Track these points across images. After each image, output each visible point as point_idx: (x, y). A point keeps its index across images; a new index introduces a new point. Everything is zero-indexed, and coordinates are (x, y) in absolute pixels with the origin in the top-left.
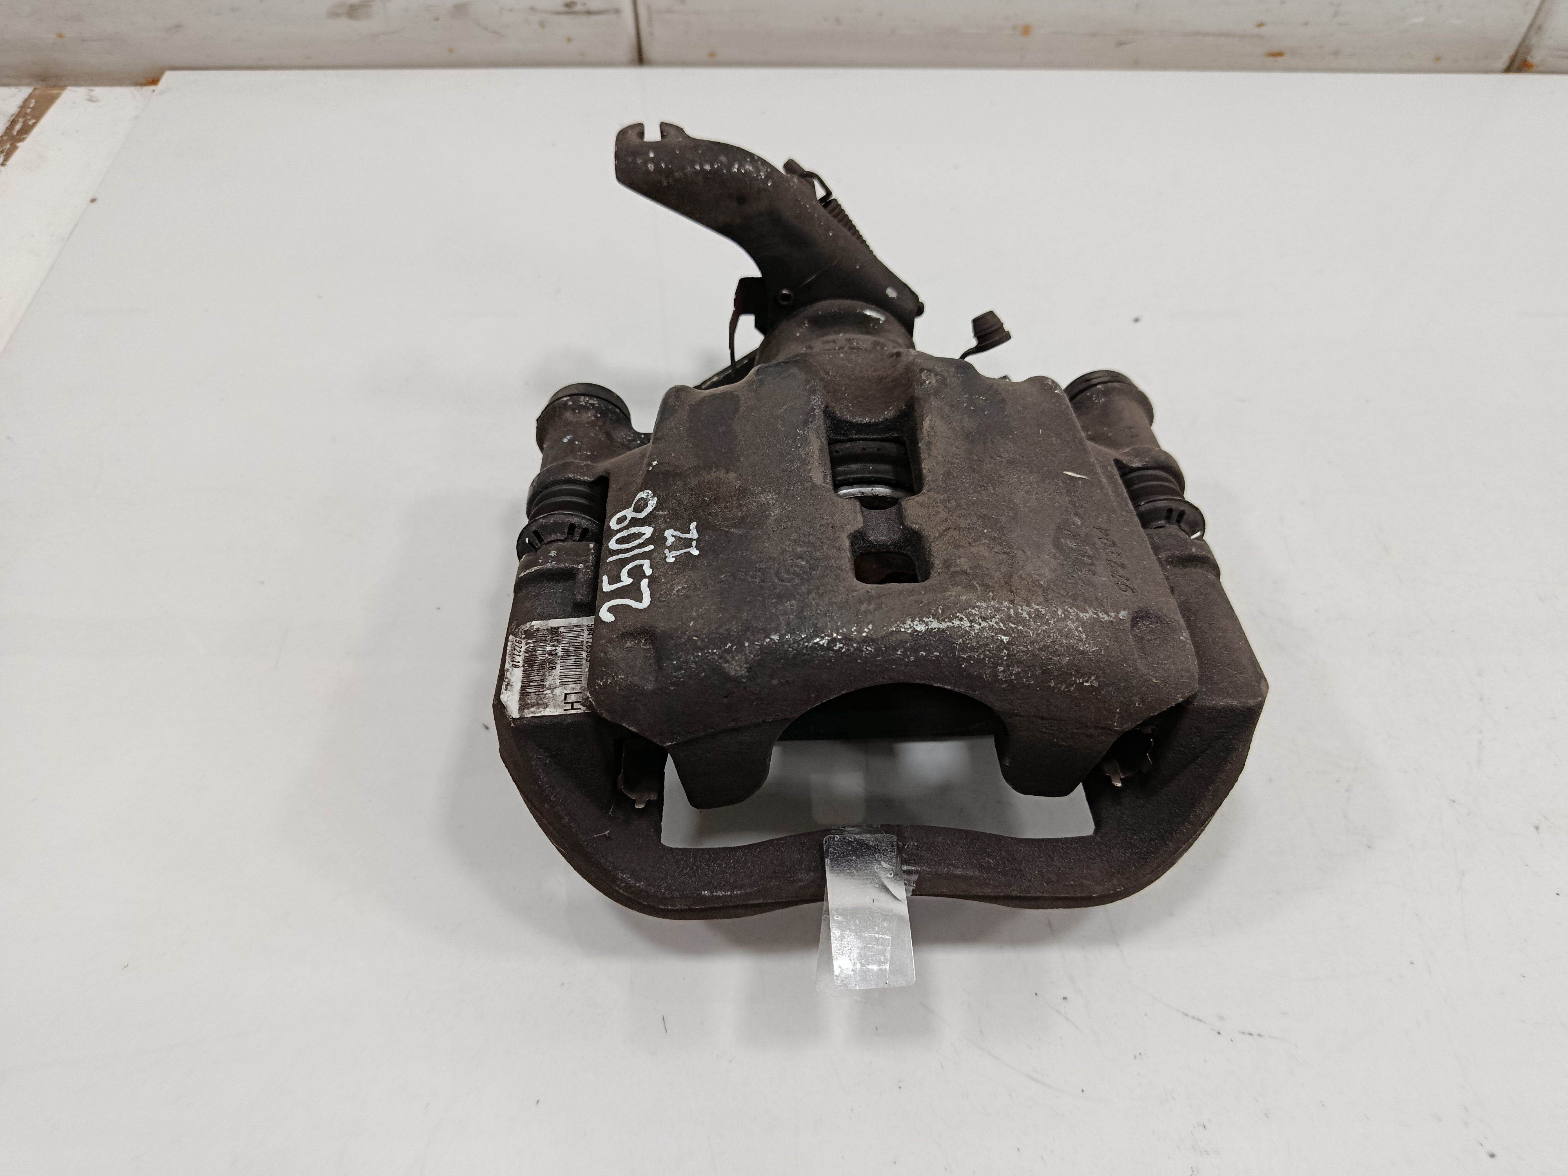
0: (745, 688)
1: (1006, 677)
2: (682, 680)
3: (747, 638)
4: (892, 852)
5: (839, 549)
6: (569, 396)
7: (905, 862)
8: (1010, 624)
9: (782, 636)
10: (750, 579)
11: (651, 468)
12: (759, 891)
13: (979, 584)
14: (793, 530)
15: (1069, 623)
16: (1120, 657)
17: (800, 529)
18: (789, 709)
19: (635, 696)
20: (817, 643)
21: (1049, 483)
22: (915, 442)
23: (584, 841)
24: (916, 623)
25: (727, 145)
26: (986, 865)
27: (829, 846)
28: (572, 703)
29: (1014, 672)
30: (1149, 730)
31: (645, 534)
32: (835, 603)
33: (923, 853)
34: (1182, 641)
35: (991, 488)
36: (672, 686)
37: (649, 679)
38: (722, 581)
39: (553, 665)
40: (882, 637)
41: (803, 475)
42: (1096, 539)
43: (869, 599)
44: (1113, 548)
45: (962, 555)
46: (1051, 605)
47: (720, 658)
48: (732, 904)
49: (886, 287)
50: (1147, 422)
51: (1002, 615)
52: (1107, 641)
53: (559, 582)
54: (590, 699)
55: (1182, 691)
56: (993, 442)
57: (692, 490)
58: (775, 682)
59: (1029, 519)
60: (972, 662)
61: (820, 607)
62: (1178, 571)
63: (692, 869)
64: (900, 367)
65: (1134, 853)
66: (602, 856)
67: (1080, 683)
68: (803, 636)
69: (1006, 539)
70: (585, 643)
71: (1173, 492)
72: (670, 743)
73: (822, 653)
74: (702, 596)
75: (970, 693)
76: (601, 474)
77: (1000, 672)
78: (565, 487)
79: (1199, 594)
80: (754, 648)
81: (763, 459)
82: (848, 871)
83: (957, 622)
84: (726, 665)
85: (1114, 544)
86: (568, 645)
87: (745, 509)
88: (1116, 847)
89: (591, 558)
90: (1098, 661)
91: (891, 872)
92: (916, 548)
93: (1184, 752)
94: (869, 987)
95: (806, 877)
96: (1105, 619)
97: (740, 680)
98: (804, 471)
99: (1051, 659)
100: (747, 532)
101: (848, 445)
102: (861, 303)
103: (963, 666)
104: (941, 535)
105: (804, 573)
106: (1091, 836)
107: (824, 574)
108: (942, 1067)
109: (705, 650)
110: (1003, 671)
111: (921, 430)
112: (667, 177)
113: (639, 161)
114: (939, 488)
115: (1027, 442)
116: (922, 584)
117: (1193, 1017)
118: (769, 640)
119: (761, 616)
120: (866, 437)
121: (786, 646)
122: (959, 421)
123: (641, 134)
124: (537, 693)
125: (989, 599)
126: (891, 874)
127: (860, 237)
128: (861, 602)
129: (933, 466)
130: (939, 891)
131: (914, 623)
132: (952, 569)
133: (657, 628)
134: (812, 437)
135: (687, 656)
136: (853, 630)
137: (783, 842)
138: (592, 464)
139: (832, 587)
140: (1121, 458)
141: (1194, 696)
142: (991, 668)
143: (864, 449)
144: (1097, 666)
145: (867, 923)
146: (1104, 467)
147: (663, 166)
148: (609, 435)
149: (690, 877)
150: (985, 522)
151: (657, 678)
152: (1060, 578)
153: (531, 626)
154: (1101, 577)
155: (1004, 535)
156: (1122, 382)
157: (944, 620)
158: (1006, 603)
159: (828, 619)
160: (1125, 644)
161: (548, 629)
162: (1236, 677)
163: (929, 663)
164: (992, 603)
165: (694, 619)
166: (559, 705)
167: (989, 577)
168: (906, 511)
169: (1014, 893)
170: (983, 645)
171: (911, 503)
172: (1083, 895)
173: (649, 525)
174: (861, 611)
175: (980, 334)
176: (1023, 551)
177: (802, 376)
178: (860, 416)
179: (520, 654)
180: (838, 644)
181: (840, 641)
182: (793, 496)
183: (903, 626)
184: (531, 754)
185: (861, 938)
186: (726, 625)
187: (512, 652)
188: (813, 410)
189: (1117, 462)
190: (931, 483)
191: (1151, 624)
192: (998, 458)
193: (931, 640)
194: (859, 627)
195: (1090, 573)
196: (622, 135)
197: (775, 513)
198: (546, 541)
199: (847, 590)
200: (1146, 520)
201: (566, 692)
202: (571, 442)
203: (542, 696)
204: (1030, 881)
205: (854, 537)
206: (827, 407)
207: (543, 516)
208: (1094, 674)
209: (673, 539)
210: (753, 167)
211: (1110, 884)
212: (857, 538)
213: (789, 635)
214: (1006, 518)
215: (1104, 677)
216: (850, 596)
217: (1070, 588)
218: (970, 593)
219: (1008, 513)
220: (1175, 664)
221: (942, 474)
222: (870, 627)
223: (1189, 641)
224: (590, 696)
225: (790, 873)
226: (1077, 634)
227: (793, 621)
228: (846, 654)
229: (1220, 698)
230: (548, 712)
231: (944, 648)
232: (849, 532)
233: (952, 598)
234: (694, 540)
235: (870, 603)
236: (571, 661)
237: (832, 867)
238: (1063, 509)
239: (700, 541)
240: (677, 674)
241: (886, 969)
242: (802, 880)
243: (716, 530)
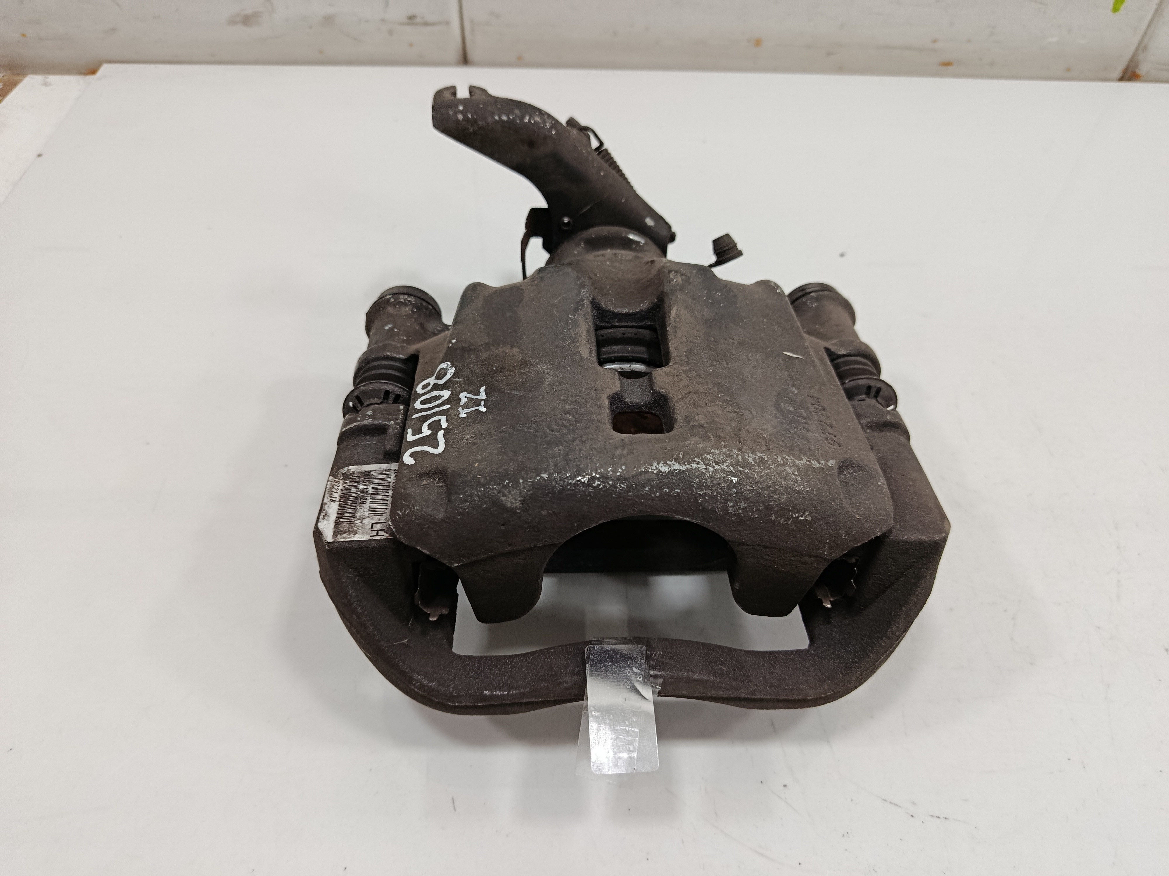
0: (520, 518)
1: (735, 511)
2: (467, 510)
3: (522, 476)
4: (642, 659)
5: (600, 406)
6: (392, 294)
7: (652, 667)
8: (739, 467)
9: (550, 475)
10: (526, 430)
11: (450, 345)
12: (531, 692)
13: (713, 435)
14: (563, 392)
15: (787, 468)
16: (829, 496)
17: (569, 391)
18: (556, 536)
19: (428, 524)
20: (579, 481)
21: (772, 360)
22: (664, 326)
23: (386, 647)
24: (661, 465)
25: (521, 102)
26: (719, 672)
27: (589, 655)
28: (378, 531)
29: (742, 507)
30: (853, 560)
31: (444, 396)
32: (595, 449)
33: (668, 661)
34: (879, 486)
35: (724, 363)
36: (459, 515)
37: (440, 510)
38: (504, 431)
39: (363, 501)
40: (633, 476)
41: (573, 350)
42: (809, 405)
43: (623, 445)
44: (823, 412)
45: (700, 413)
46: (772, 454)
47: (499, 492)
48: (508, 702)
49: (645, 218)
50: (850, 322)
51: (732, 460)
52: (818, 483)
53: (373, 436)
54: (391, 527)
55: (880, 526)
56: (726, 327)
57: (483, 362)
58: (544, 513)
59: (755, 387)
60: (707, 498)
61: (582, 452)
62: (876, 434)
63: (476, 672)
64: (654, 271)
65: (842, 663)
66: (400, 660)
67: (796, 517)
68: (568, 475)
69: (737, 401)
70: (391, 484)
71: (872, 373)
72: (457, 565)
73: (583, 489)
74: (486, 443)
75: (705, 524)
76: (413, 353)
77: (730, 507)
78: (384, 362)
79: (893, 452)
80: (527, 484)
81: (541, 338)
82: (605, 675)
83: (694, 465)
84: (504, 498)
85: (824, 409)
86: (377, 485)
87: (525, 376)
88: (827, 658)
89: (400, 417)
90: (811, 500)
91: (640, 676)
92: (663, 408)
93: (882, 579)
94: (620, 772)
95: (569, 680)
96: (817, 466)
97: (515, 510)
98: (574, 347)
99: (771, 496)
100: (526, 393)
101: (610, 331)
102: (626, 229)
103: (699, 501)
104: (683, 397)
105: (571, 425)
106: (806, 650)
107: (586, 426)
108: (683, 842)
109: (486, 486)
110: (732, 506)
111: (669, 316)
112: (473, 125)
113: (451, 113)
114: (683, 362)
115: (754, 328)
116: (666, 434)
117: (891, 803)
118: (539, 477)
119: (533, 458)
120: (626, 324)
121: (553, 483)
122: (699, 311)
123: (454, 94)
124: (349, 523)
125: (721, 448)
126: (640, 678)
127: (625, 179)
128: (616, 448)
129: (678, 345)
130: (680, 693)
131: (660, 465)
132: (691, 423)
133: (449, 468)
134: (581, 321)
135: (471, 491)
136: (609, 470)
137: (552, 651)
138: (407, 346)
139: (593, 436)
140: (830, 347)
141: (890, 531)
142: (722, 503)
143: (624, 334)
144: (810, 503)
145: (619, 718)
146: (817, 352)
147: (470, 116)
148: (422, 325)
149: (475, 679)
150: (719, 389)
151: (447, 509)
152: (780, 432)
153: (348, 470)
154: (814, 433)
155: (735, 399)
156: (830, 291)
157: (684, 464)
158: (736, 451)
159: (589, 461)
160: (834, 487)
161: (361, 472)
162: (924, 517)
163: (671, 498)
164: (724, 450)
165: (480, 461)
166: (366, 532)
167: (721, 430)
168: (655, 379)
169: (743, 695)
170: (716, 484)
171: (660, 373)
172: (800, 697)
173: (448, 390)
174: (615, 455)
175: (718, 252)
176: (750, 411)
177: (574, 274)
178: (621, 307)
179: (338, 491)
180: (596, 481)
181: (598, 479)
182: (564, 367)
183: (650, 467)
184: (342, 573)
185: (614, 730)
186: (505, 466)
187: (331, 490)
188: (582, 300)
189: (827, 350)
190: (676, 358)
191: (855, 472)
192: (730, 340)
193: (673, 479)
194: (614, 468)
195: (805, 430)
196: (439, 94)
197: (548, 379)
198: (366, 404)
199: (605, 438)
200: (850, 394)
201: (373, 522)
202: (391, 329)
203: (353, 525)
204: (756, 685)
205: (613, 398)
206: (594, 299)
207: (364, 384)
208: (808, 510)
209: (466, 400)
210: (541, 119)
211: (822, 689)
212: (615, 399)
213: (556, 473)
214: (736, 386)
215: (816, 513)
216: (607, 443)
217: (788, 441)
218: (706, 442)
219: (738, 382)
220: (874, 504)
221: (685, 351)
222: (623, 468)
223: (886, 486)
224: (391, 524)
225: (557, 676)
226: (794, 477)
227: (560, 462)
228: (603, 490)
229: (911, 533)
230: (357, 538)
231: (684, 486)
232: (609, 394)
233: (691, 446)
234: (483, 400)
235: (623, 450)
236: (379, 497)
237: (592, 671)
238: (783, 381)
239: (487, 401)
240: (463, 505)
241: (634, 757)
242: (567, 683)
243: (501, 393)
